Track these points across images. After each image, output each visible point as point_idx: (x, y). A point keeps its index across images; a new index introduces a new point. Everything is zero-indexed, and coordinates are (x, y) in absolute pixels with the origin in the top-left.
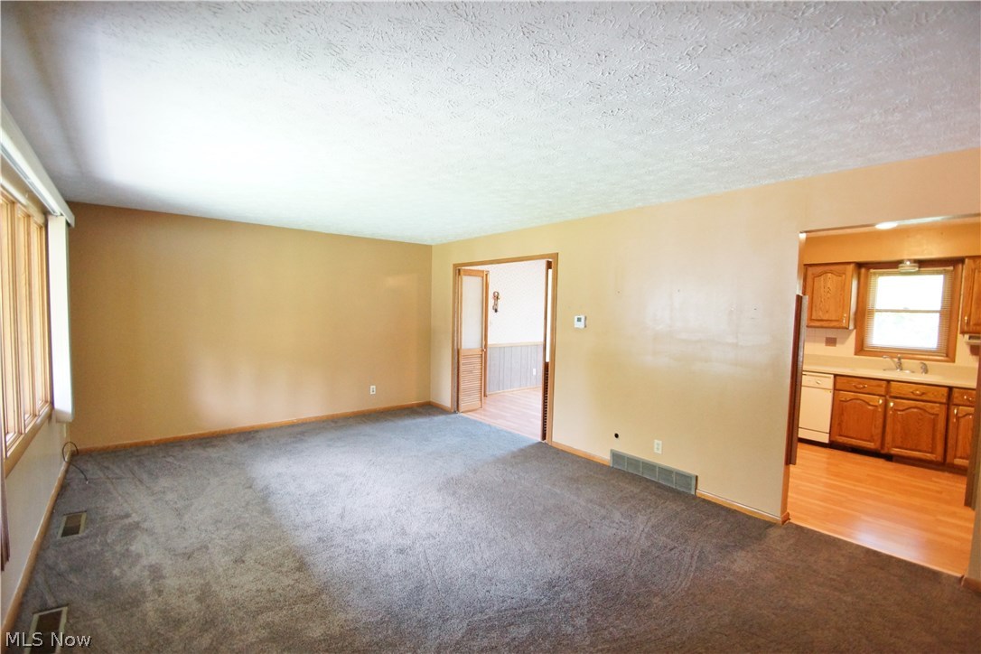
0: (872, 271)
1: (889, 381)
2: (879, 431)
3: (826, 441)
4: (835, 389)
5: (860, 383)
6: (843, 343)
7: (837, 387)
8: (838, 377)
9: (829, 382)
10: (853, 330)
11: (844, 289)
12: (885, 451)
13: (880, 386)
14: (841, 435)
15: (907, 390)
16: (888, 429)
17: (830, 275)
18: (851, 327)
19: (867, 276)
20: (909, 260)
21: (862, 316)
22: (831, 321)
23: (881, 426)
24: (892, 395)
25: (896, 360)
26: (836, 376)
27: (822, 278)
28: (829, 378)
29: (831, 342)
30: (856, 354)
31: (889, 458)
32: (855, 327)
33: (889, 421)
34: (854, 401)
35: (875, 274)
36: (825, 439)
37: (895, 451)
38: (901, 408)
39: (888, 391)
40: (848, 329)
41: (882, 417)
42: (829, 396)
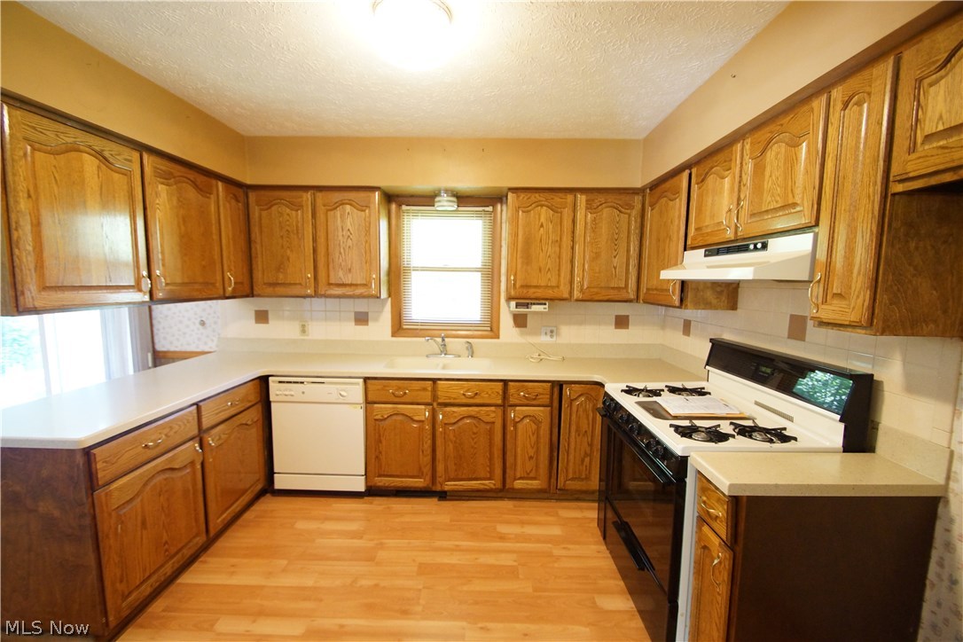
0: (404, 207)
1: (434, 381)
2: (429, 458)
3: (362, 489)
4: (368, 402)
5: (399, 388)
6: (376, 320)
7: (370, 399)
8: (369, 381)
9: (356, 392)
10: (386, 300)
11: (369, 232)
12: (438, 488)
13: (425, 389)
14: (380, 476)
15: (457, 392)
16: (439, 455)
17: (348, 207)
18: (384, 294)
19: (399, 217)
20: (447, 191)
21: (396, 275)
22: (356, 285)
23: (429, 451)
24: (439, 401)
25: (439, 340)
26: (366, 379)
27: (338, 213)
28: (358, 384)
29: (362, 319)
30: (394, 335)
31: (443, 496)
32: (390, 296)
33: (439, 441)
34: (394, 417)
35: (408, 211)
36: (360, 486)
37: (450, 486)
38: (453, 421)
39: (435, 397)
40: (379, 297)
41: (430, 436)
42: (358, 415)
